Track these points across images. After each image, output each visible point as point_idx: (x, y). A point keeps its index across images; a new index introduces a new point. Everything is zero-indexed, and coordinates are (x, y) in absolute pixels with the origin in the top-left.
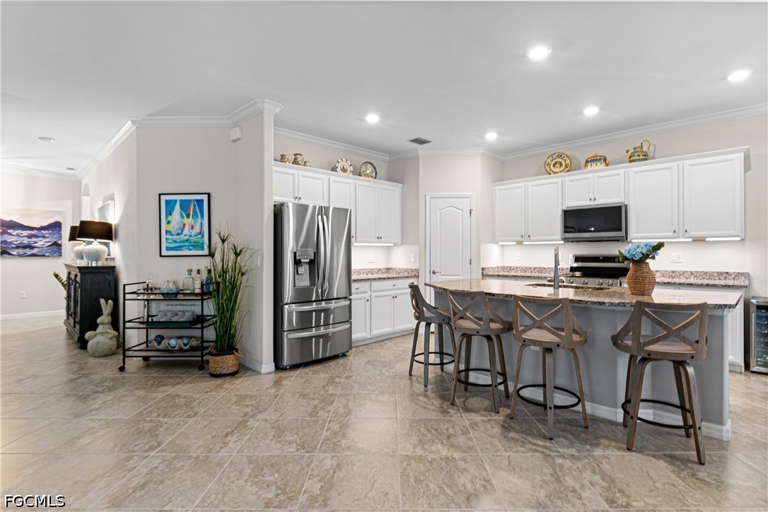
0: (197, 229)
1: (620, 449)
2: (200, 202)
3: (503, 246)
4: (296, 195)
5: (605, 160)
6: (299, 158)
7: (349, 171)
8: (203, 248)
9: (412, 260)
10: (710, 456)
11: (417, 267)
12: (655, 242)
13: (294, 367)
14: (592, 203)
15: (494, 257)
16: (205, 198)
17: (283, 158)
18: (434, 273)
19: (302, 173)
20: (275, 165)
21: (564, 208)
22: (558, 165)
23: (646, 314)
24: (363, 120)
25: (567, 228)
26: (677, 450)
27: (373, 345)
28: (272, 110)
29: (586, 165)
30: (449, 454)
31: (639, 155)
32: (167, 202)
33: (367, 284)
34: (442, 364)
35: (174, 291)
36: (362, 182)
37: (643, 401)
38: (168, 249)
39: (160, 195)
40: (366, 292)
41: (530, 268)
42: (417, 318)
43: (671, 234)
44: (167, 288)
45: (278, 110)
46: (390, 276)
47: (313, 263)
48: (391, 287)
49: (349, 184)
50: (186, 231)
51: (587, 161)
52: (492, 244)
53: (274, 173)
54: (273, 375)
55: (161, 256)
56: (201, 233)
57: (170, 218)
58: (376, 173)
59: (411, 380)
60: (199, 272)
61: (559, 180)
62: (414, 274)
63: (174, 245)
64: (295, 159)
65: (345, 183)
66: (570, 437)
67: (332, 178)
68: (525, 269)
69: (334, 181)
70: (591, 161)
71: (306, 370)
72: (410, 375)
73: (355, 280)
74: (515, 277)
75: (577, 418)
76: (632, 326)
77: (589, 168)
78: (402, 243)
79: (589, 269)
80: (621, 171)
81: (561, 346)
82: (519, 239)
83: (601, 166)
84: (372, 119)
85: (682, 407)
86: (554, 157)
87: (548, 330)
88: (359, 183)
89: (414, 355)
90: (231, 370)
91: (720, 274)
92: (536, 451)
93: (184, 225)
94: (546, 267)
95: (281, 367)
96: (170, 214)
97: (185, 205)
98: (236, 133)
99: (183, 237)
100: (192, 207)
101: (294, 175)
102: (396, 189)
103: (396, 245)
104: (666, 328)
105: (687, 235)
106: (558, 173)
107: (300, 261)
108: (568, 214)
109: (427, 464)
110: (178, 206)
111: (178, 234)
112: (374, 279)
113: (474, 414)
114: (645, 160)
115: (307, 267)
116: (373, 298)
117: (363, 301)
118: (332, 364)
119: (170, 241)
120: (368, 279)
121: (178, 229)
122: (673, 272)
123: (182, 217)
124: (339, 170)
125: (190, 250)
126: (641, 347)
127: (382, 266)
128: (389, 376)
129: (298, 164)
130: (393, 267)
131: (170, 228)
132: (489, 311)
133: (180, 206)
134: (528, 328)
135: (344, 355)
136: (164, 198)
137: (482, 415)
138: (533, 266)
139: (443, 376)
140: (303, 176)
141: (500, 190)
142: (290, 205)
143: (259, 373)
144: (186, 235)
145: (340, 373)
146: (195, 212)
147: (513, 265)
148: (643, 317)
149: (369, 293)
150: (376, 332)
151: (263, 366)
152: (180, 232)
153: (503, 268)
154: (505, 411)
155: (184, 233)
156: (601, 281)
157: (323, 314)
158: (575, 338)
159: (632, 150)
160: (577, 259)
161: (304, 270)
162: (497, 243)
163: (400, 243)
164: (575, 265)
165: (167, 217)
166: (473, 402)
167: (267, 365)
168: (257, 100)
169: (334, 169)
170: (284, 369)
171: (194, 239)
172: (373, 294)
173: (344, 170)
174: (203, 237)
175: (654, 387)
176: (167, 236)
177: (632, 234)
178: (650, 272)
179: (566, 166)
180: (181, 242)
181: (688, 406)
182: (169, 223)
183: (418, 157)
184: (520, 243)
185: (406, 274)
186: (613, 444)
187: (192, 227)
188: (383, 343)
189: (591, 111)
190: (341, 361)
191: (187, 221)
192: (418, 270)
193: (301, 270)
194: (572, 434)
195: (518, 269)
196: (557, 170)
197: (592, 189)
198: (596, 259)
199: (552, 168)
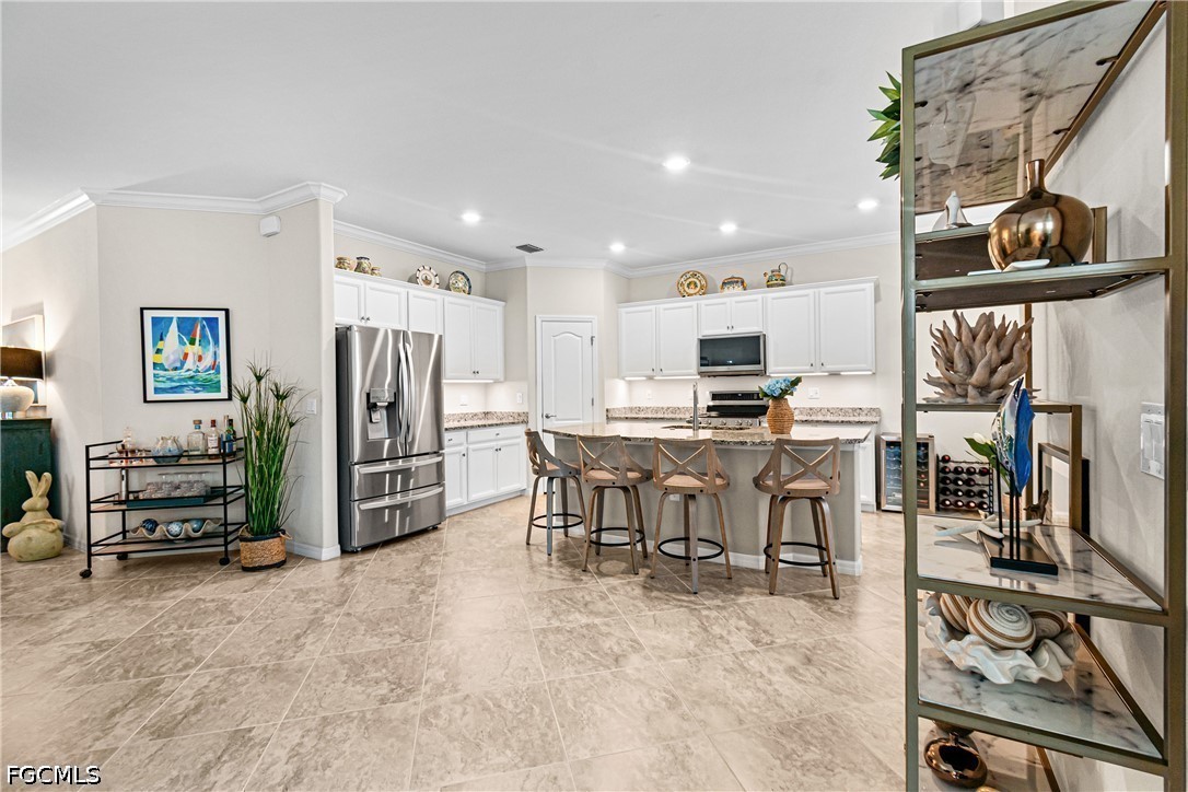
0: (208, 362)
1: (762, 594)
2: (212, 322)
3: (630, 382)
4: (363, 315)
5: (743, 282)
6: (365, 264)
7: (433, 283)
8: (218, 390)
9: (519, 400)
10: (844, 591)
11: (526, 411)
12: (793, 376)
13: (367, 549)
14: (729, 332)
15: (620, 396)
16: (221, 316)
17: (341, 263)
18: (547, 417)
19: (369, 284)
20: (336, 273)
21: (701, 337)
22: (692, 286)
23: (786, 451)
24: (460, 220)
25: (704, 361)
26: (815, 589)
27: (471, 513)
28: (330, 196)
29: (722, 288)
30: (590, 621)
31: (777, 280)
32: (155, 321)
33: (463, 433)
34: (566, 527)
35: (176, 452)
36: (452, 298)
37: (783, 544)
38: (157, 390)
39: (142, 309)
40: (461, 444)
41: (662, 408)
42: (536, 472)
43: (808, 367)
44: (163, 448)
45: (340, 198)
46: (490, 422)
47: (392, 407)
48: (494, 437)
49: (435, 300)
50: (189, 364)
51: (724, 283)
52: (617, 380)
53: (336, 286)
54: (339, 561)
55: (145, 401)
56: (215, 367)
57: (160, 345)
58: (470, 287)
59: (528, 549)
60: (214, 423)
61: (694, 303)
62: (521, 419)
63: (169, 385)
64: (359, 265)
65: (429, 299)
66: (714, 589)
67: (412, 292)
68: (657, 410)
69: (415, 297)
70: (729, 283)
71: (387, 550)
72: (528, 544)
73: (446, 429)
74: (646, 419)
75: (719, 570)
76: (772, 466)
77: (726, 291)
78: (506, 379)
79: (729, 408)
80: (759, 297)
81: (705, 491)
82: (650, 373)
83: (738, 289)
84: (471, 218)
85: (819, 547)
86: (688, 275)
87: (692, 475)
88: (447, 299)
89: (532, 520)
90: (277, 559)
91: (854, 410)
92: (682, 606)
93: (186, 355)
95: (350, 549)
96: (162, 339)
97: (187, 327)
98: (271, 225)
99: (183, 373)
100: (199, 328)
101: (358, 287)
102: (496, 307)
103: (497, 382)
104: (804, 465)
105: (823, 368)
106: (691, 295)
107: (375, 405)
108: (705, 344)
109: (567, 634)
110: (174, 327)
111: (176, 369)
112: (472, 427)
113: (611, 578)
114: (783, 285)
115: (385, 412)
116: (470, 452)
117: (457, 457)
118: (421, 540)
119: (161, 379)
120: (464, 427)
121: (174, 362)
122: (811, 409)
123: (181, 342)
124: (419, 281)
125: (197, 392)
126: (781, 485)
127: (479, 409)
128: (501, 548)
129: (364, 271)
130: (493, 410)
131: (160, 359)
132: (626, 458)
133: (178, 327)
134: (668, 475)
135: (435, 528)
136: (148, 315)
137: (621, 578)
138: (665, 406)
139: (566, 543)
140: (372, 289)
141: (627, 313)
142: (355, 328)
143: (318, 561)
144: (188, 370)
145: (435, 550)
146: (203, 336)
147: (643, 404)
148: (783, 455)
149: (465, 445)
150: (475, 496)
151: (324, 550)
152: (178, 365)
153: (631, 409)
154: (644, 572)
155: (186, 367)
156: (740, 420)
157: (399, 476)
158: (719, 481)
159: (770, 274)
160: (715, 396)
161: (380, 416)
162: (623, 379)
163: (502, 379)
164: (711, 403)
165: (155, 344)
166: (606, 566)
167: (330, 549)
168: (309, 183)
169: (413, 280)
170: (354, 552)
171: (203, 375)
172: (471, 447)
173: (427, 282)
174: (218, 372)
175: (794, 529)
176: (156, 372)
177: (770, 369)
178: (788, 409)
179: (702, 288)
180: (180, 380)
181: (824, 545)
182: (159, 351)
183: (526, 267)
184: (650, 378)
185: (511, 420)
186: (756, 590)
187: (200, 359)
188: (484, 511)
189: (728, 228)
190: (432, 536)
191: (189, 348)
192: (526, 414)
193: (376, 416)
194: (716, 586)
195: (649, 411)
196: (691, 291)
197: (730, 315)
198: (734, 396)
199: (686, 289)
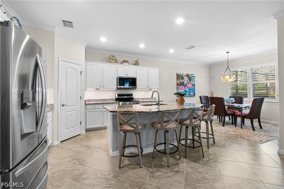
5: (128, 62)
14: (126, 76)
18: (63, 105)
21: (118, 77)
22: (113, 60)
41: (99, 100)
43: (146, 88)
51: (123, 61)
61: (114, 66)
68: (97, 100)
70: (125, 62)
77: (124, 64)
79: (120, 99)
80: (134, 67)
82: (98, 87)
83: (127, 64)
94: (106, 99)
105: (149, 88)
106: (113, 63)
138: (100, 99)
147: (91, 98)
159: (136, 61)
160: (119, 95)
164: (118, 97)
179: (116, 61)
183: (54, 32)
184: (97, 89)
195: (94, 101)
196: (113, 62)
197: (126, 71)
198: (124, 95)
199: (111, 61)
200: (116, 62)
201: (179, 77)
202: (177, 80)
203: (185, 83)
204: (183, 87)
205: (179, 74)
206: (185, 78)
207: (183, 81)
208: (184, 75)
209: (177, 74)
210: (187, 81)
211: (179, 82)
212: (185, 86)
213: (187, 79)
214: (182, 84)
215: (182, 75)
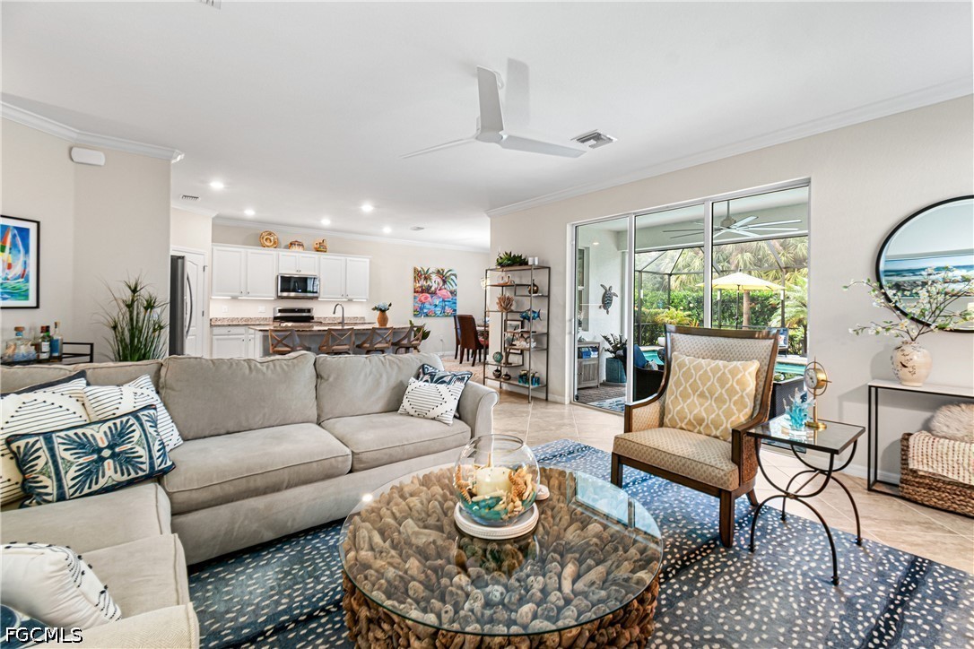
0: (17, 270)
2: (24, 232)
5: (303, 246)
14: (297, 273)
16: (32, 227)
21: (281, 275)
22: (268, 241)
25: (282, 289)
29: (290, 247)
31: (321, 248)
41: (237, 318)
43: (340, 296)
51: (291, 244)
56: (24, 275)
61: (272, 253)
68: (233, 320)
70: (294, 244)
77: (296, 248)
80: (313, 256)
82: (237, 294)
83: (301, 249)
86: (266, 234)
91: (354, 318)
94: (252, 316)
105: (347, 297)
106: (269, 247)
108: (285, 279)
114: (325, 252)
138: (240, 317)
141: (218, 250)
147: (221, 316)
160: (282, 311)
164: (279, 315)
177: (321, 296)
179: (275, 243)
184: (234, 298)
189: (326, 221)
196: (268, 244)
197: (297, 263)
198: (293, 311)
199: (265, 242)
200: (276, 245)
201: (420, 275)
202: (415, 281)
203: (433, 289)
204: (429, 295)
205: (419, 269)
206: (434, 277)
207: (429, 283)
208: (430, 272)
209: (415, 270)
210: (438, 284)
211: (418, 285)
212: (434, 293)
213: (439, 280)
214: (426, 290)
215: (426, 270)
